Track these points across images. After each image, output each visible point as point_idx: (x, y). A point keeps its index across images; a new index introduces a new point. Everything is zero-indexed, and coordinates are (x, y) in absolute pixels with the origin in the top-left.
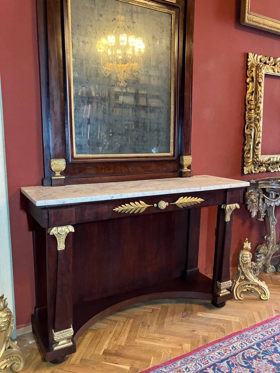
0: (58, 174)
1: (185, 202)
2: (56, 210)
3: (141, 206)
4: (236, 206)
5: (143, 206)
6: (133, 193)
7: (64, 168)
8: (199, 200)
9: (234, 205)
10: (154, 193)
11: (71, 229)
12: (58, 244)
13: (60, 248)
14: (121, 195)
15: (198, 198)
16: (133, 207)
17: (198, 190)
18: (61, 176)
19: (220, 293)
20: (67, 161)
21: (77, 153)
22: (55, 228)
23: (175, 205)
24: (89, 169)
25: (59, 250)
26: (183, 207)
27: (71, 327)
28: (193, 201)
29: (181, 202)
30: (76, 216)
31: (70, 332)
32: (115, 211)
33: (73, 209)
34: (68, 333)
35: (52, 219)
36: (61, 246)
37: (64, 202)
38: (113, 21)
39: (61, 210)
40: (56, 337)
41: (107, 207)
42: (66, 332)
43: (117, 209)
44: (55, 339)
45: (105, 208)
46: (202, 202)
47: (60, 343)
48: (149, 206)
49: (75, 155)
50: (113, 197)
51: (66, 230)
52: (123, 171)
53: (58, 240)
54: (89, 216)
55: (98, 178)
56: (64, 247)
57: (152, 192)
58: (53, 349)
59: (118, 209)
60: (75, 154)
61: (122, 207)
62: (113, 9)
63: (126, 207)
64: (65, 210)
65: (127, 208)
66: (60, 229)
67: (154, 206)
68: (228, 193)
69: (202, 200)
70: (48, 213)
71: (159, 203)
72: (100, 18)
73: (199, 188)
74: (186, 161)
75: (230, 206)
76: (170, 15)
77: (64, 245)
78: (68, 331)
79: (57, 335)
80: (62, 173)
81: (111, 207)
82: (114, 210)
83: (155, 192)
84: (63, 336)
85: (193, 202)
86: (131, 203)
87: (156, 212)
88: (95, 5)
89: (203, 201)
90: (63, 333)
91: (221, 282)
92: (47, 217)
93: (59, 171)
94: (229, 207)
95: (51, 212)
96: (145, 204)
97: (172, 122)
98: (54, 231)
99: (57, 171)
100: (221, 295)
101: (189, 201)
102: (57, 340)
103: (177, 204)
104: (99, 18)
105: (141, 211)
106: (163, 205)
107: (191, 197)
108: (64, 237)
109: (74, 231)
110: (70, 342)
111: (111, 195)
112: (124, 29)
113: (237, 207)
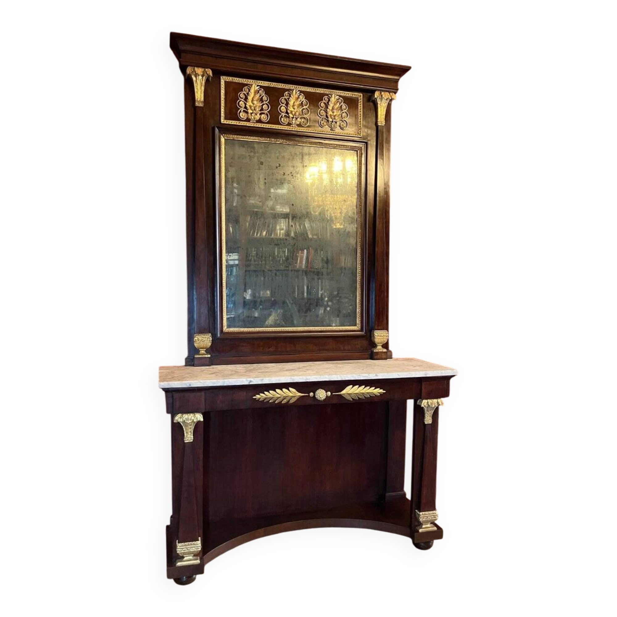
0: (202, 351)
1: (355, 392)
2: (182, 394)
3: (291, 394)
4: (438, 403)
5: (293, 394)
6: (278, 378)
7: (210, 344)
8: (378, 391)
9: (435, 401)
10: (307, 379)
11: (199, 417)
12: (185, 435)
13: (188, 440)
14: (262, 380)
15: (375, 389)
16: (279, 396)
17: (372, 377)
18: (205, 355)
19: (421, 528)
20: (214, 336)
21: (229, 326)
22: (179, 415)
23: (340, 395)
24: (243, 346)
25: (186, 442)
26: (352, 399)
27: (198, 540)
28: (368, 391)
29: (349, 392)
30: (205, 401)
31: (197, 545)
32: (256, 398)
33: (203, 393)
34: (194, 547)
35: (177, 404)
36: (189, 437)
37: (190, 385)
38: (277, 168)
39: (187, 394)
40: (179, 550)
41: (245, 393)
42: (191, 544)
43: (258, 396)
44: (178, 552)
45: (243, 394)
46: (382, 395)
47: (185, 559)
48: (303, 395)
49: (225, 329)
50: (251, 381)
51: (193, 418)
52: (288, 349)
53: (184, 430)
54: (221, 403)
55: (254, 357)
56: (193, 439)
57: (304, 377)
58: (175, 565)
59: (260, 396)
60: (226, 327)
61: (264, 393)
62: (278, 154)
63: (270, 394)
64: (192, 395)
65: (272, 396)
66: (186, 416)
67: (309, 395)
68: (423, 384)
69: (381, 391)
70: (173, 397)
71: (317, 392)
72: (261, 166)
73: (375, 374)
74: (379, 337)
75: (428, 402)
76: (356, 152)
77: (192, 437)
78: (194, 544)
79: (180, 546)
80: (208, 351)
81: (250, 394)
82: (254, 397)
83: (308, 377)
84: (188, 550)
85: (368, 393)
86: (278, 390)
87: (313, 403)
88: (255, 153)
89: (384, 393)
90: (188, 545)
91: (420, 512)
92: (171, 401)
93: (203, 348)
94: (426, 403)
95: (176, 395)
96: (297, 392)
97: (358, 286)
98: (178, 418)
99: (201, 348)
100: (420, 530)
101: (362, 392)
102: (181, 553)
103: (344, 394)
104: (259, 167)
105: (291, 402)
106: (321, 394)
107: (364, 386)
108: (193, 427)
109: (202, 420)
110: (197, 559)
111: (249, 379)
112: (292, 175)
113: (440, 403)
